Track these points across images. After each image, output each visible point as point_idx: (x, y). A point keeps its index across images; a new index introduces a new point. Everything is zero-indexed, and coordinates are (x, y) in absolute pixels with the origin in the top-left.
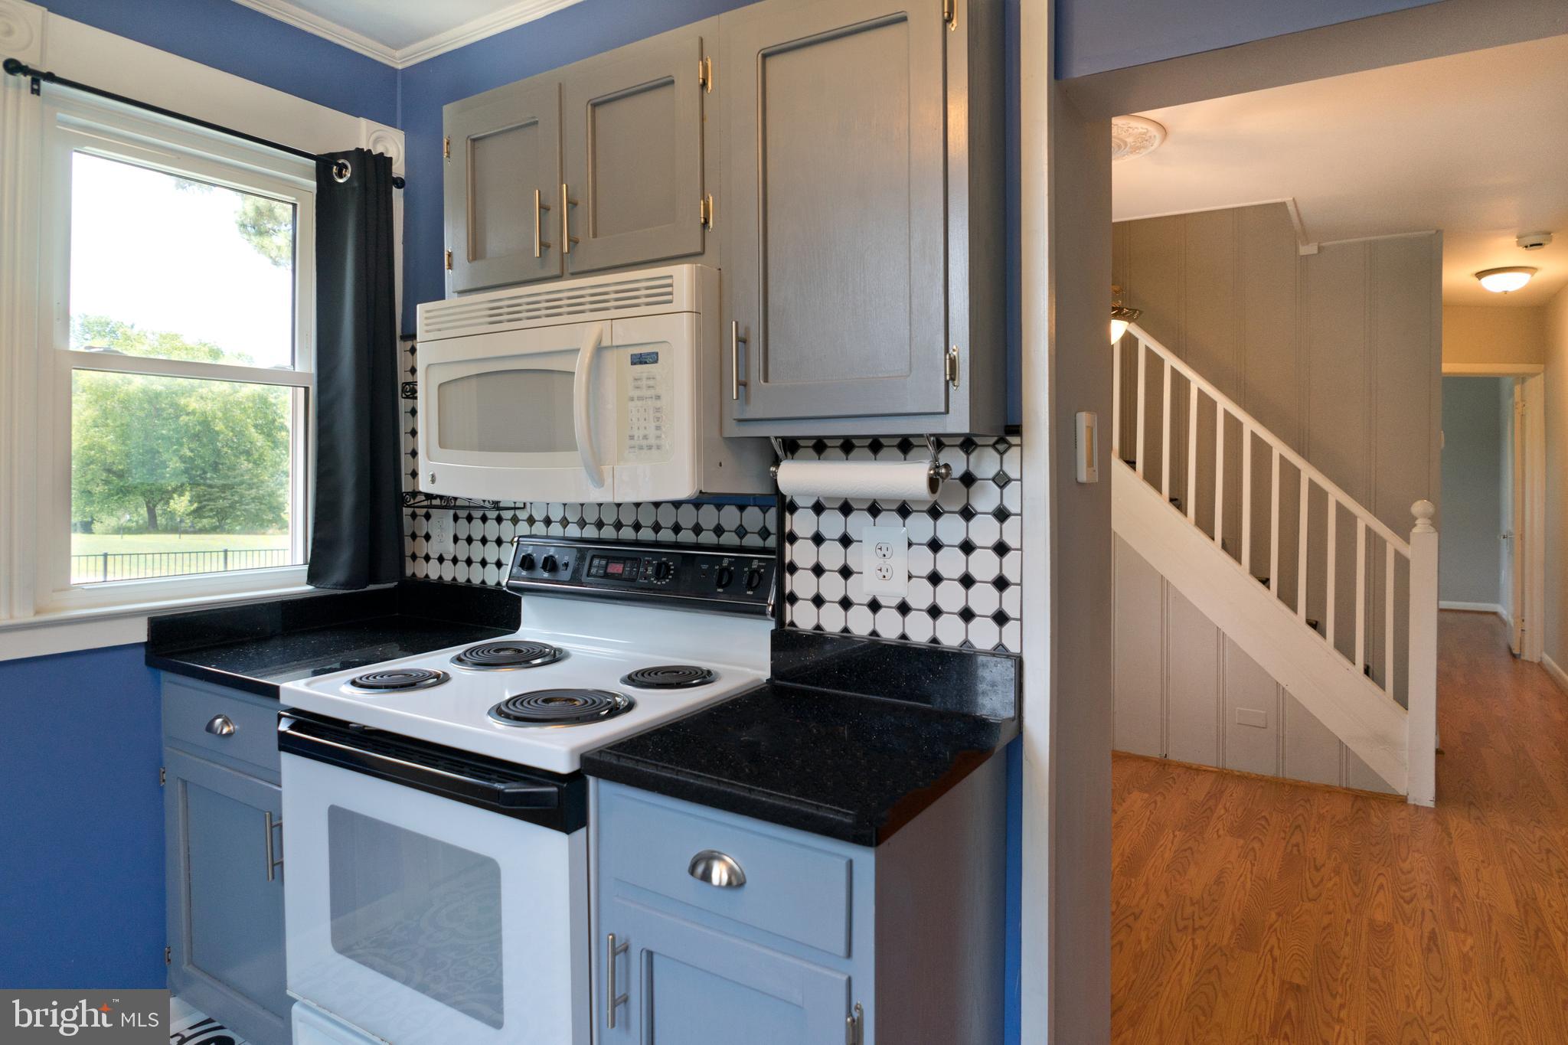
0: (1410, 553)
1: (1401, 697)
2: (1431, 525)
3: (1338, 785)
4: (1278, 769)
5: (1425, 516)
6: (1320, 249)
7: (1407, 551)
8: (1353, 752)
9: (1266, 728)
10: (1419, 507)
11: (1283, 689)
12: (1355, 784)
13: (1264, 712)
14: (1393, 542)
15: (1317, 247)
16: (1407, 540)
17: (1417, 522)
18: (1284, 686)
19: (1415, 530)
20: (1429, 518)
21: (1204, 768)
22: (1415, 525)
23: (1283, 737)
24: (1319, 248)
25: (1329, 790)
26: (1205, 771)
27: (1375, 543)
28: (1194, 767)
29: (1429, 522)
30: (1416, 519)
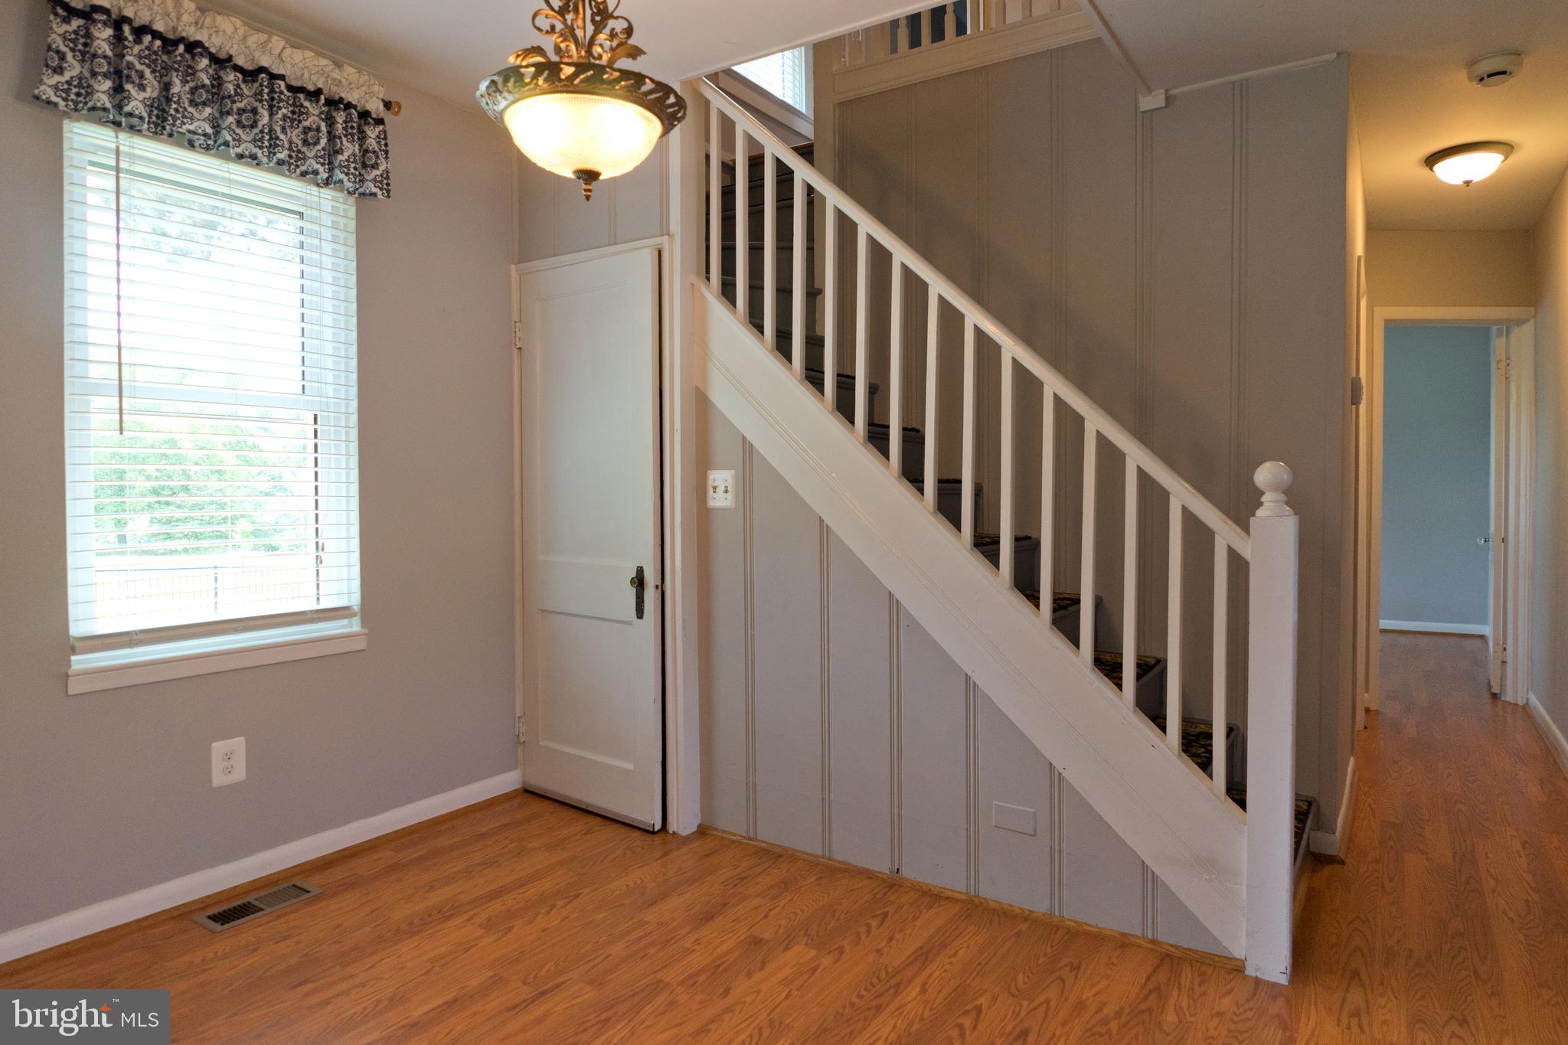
0: (1250, 551)
1: (1237, 792)
2: (1287, 503)
3: (1139, 933)
4: (1052, 905)
5: (1275, 488)
6: (1169, 99)
7: (1246, 550)
8: (1163, 883)
9: (1035, 835)
10: (1266, 474)
11: (1060, 774)
12: (1169, 934)
13: (1033, 810)
14: (1225, 534)
15: (1164, 96)
16: (1246, 528)
17: (1263, 499)
18: (1061, 771)
19: (1260, 513)
20: (1283, 493)
21: (950, 894)
22: (1261, 504)
23: (1060, 852)
24: (1167, 98)
25: (1123, 943)
26: (947, 898)
27: (1198, 536)
28: (935, 891)
29: (1283, 497)
30: (1263, 493)
